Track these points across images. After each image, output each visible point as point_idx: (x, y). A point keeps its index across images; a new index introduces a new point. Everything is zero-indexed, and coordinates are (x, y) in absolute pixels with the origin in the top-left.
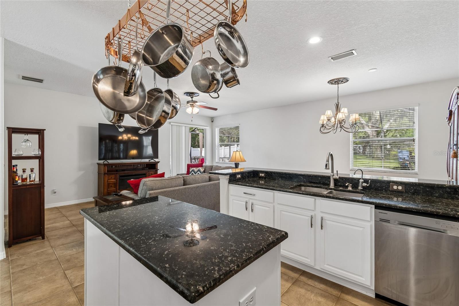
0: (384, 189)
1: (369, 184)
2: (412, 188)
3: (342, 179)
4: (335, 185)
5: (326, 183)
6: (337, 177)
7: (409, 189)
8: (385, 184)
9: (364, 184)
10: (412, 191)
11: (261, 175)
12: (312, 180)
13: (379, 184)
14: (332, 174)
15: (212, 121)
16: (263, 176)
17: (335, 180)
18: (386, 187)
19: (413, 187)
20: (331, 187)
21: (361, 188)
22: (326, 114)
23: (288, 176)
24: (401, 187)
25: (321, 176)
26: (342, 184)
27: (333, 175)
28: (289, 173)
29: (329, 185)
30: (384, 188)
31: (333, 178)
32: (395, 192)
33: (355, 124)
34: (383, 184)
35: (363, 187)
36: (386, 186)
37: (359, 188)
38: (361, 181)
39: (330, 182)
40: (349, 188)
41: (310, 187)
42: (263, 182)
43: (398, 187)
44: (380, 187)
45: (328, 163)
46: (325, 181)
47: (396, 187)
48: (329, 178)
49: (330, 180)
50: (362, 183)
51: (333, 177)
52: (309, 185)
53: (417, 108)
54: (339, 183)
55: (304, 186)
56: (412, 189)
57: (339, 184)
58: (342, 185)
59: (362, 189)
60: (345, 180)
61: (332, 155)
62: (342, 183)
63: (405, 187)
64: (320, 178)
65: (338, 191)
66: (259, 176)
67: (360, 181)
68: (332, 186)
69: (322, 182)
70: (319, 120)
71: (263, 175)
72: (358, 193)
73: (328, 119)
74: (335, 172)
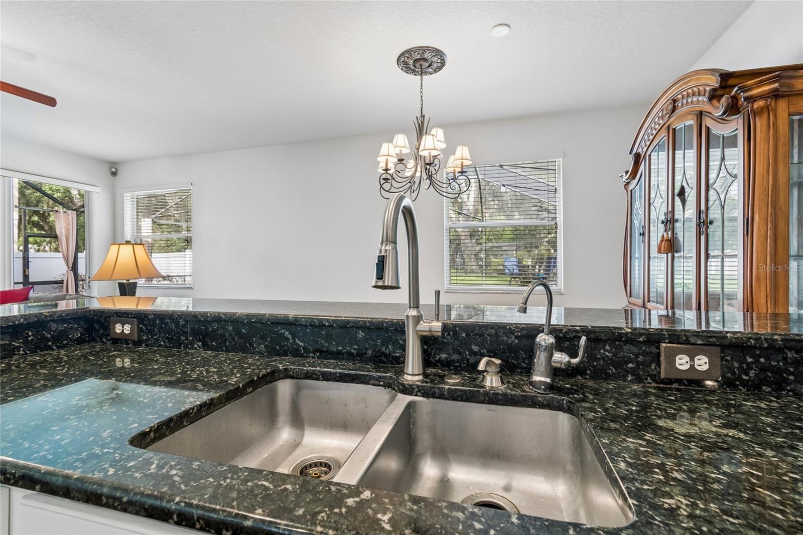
0: (633, 372)
1: (581, 352)
2: (749, 360)
3: (455, 334)
4: (427, 361)
5: (386, 355)
6: (437, 326)
7: (736, 365)
8: (635, 350)
9: (560, 358)
10: (752, 373)
11: (118, 328)
12: (330, 344)
13: (608, 347)
14: (413, 313)
15: (114, 174)
16: (127, 332)
17: (428, 342)
18: (638, 364)
19: (756, 358)
20: (409, 378)
21: (543, 379)
22: (394, 142)
23: (230, 328)
24: (707, 360)
25: (365, 322)
26: (455, 357)
27: (418, 319)
28: (235, 314)
29: (399, 362)
30: (630, 365)
31: (417, 332)
32: (675, 386)
33: (462, 172)
34: (626, 347)
35: (555, 372)
36: (641, 358)
37: (536, 378)
38: (545, 339)
39: (403, 348)
40: (488, 378)
41: (318, 379)
42: (127, 362)
43: (692, 359)
44: (613, 363)
45: (389, 247)
46: (382, 344)
47: (688, 359)
48: (397, 330)
49: (405, 341)
50: (550, 349)
51: (419, 328)
52: (314, 372)
53: (560, 161)
54: (441, 350)
55: (292, 377)
56: (748, 364)
57: (444, 356)
58: (454, 361)
59: (548, 380)
60: (467, 335)
61: (408, 213)
62: (456, 351)
63: (722, 358)
64: (361, 334)
65: (441, 396)
66: (113, 336)
67: (538, 340)
68: (413, 375)
69: (370, 352)
70: (378, 155)
71: (127, 329)
72: (531, 403)
73: (400, 158)
74: (426, 298)
